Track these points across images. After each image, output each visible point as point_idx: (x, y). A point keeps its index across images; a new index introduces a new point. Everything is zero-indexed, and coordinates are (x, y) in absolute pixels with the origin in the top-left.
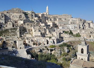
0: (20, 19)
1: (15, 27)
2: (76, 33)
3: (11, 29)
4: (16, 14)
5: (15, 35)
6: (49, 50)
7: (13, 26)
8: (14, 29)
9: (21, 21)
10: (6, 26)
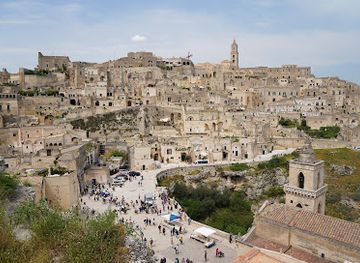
0: (150, 82)
1: (133, 105)
2: (321, 125)
3: (122, 113)
4: (138, 69)
5: (131, 130)
6: (226, 177)
7: (129, 104)
8: (130, 111)
9: (150, 88)
10: (110, 104)
